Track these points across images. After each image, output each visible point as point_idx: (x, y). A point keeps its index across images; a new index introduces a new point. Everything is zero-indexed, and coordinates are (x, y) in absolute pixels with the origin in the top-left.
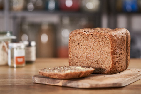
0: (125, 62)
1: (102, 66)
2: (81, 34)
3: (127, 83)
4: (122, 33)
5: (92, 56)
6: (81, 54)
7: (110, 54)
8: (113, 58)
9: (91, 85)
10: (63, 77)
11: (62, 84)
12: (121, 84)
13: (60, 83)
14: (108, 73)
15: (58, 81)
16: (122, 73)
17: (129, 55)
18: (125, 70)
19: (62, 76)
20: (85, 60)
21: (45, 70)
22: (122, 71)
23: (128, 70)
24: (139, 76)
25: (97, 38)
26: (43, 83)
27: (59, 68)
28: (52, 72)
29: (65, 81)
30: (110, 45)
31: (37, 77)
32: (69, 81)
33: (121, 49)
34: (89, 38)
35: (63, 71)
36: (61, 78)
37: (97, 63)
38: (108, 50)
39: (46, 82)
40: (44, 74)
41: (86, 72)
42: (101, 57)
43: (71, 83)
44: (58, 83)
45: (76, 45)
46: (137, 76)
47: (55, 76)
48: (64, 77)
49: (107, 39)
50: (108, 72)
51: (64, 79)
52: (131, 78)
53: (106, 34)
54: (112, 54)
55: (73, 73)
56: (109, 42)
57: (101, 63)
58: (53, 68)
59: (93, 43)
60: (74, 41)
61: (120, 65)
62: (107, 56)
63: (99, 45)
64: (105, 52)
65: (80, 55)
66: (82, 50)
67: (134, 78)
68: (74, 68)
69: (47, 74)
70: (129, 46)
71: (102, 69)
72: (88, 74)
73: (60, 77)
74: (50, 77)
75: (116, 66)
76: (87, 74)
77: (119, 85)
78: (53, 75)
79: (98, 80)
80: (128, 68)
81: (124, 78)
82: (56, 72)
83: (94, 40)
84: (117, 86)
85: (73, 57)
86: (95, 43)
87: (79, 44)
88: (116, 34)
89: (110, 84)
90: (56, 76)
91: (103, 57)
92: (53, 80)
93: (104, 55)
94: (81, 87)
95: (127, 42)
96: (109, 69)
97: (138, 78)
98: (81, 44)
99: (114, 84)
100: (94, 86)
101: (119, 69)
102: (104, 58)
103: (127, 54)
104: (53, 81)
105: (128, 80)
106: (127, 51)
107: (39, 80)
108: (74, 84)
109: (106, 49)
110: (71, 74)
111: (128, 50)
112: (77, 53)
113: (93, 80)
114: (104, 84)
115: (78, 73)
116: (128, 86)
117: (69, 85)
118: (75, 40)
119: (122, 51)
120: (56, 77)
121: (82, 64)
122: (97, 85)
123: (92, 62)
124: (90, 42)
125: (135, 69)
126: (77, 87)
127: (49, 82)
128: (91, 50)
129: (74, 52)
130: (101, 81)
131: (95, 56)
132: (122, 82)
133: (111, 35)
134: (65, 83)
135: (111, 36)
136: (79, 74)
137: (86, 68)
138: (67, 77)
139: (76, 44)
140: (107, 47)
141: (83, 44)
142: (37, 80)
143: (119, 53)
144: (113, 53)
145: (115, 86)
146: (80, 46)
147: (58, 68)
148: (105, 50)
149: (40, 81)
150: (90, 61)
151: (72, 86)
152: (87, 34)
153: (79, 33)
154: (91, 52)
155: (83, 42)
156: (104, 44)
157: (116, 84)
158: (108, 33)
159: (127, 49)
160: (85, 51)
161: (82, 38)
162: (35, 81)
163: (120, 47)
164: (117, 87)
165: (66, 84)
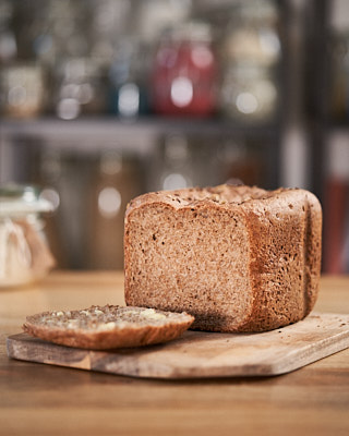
0: (301, 295)
1: (224, 307)
2: (159, 209)
3: (291, 363)
4: (291, 206)
5: (194, 276)
6: (160, 270)
7: (247, 270)
8: (257, 285)
9: (177, 369)
10: (92, 344)
11: (92, 364)
12: (269, 367)
13: (86, 362)
14: (242, 331)
15: (81, 354)
16: (286, 331)
17: (315, 273)
18: (302, 319)
19: (89, 340)
20: (174, 288)
21: (44, 320)
22: (291, 324)
23: (313, 317)
24: (339, 339)
25: (210, 220)
26: (36, 358)
27: (91, 311)
28: (60, 328)
29: (100, 355)
30: (248, 244)
31: (18, 340)
32: (112, 356)
33: (287, 256)
34: (185, 221)
35: (94, 325)
36: (86, 346)
37: (209, 299)
38: (241, 257)
39: (46, 356)
40: (38, 331)
41: (165, 327)
42: (219, 280)
43: (117, 361)
44: (80, 360)
45: (147, 243)
46: (334, 342)
47: (68, 340)
48: (95, 342)
49: (239, 224)
50: (241, 327)
51: (96, 350)
52: (309, 346)
53: (236, 208)
54: (253, 271)
55: (123, 331)
56: (246, 234)
57: (219, 297)
58: (69, 313)
59: (195, 235)
60: (139, 230)
61: (281, 304)
62: (237, 275)
63: (213, 242)
64: (234, 264)
65: (157, 273)
66: (164, 257)
67: (320, 348)
68: (134, 312)
69: (47, 334)
70: (314, 243)
71: (224, 318)
72: (171, 335)
73: (84, 342)
74: (55, 341)
75: (266, 310)
76: (167, 334)
77: (264, 370)
78: (62, 337)
79: (201, 353)
80: (311, 314)
81: (285, 348)
82: (72, 326)
83: (199, 226)
84: (258, 372)
85: (136, 279)
86: (201, 237)
87: (154, 238)
88: (269, 208)
89: (235, 368)
90: (73, 339)
91: (227, 281)
92: (65, 351)
93: (228, 272)
94: (145, 374)
95: (309, 233)
96: (245, 317)
97: (336, 347)
98: (161, 239)
99: (247, 367)
100: (185, 373)
101: (279, 317)
102: (231, 284)
103: (308, 268)
104: (65, 354)
105: (298, 354)
106: (307, 259)
107: (25, 350)
108: (124, 365)
109: (237, 254)
110: (115, 334)
111: (311, 258)
112: (147, 267)
113: (185, 352)
114: (218, 368)
115: (138, 331)
116: (294, 374)
117: (110, 367)
118: (144, 224)
119: (291, 260)
120: (72, 342)
121: (165, 300)
122: (193, 370)
123: (194, 294)
124: (187, 232)
125: (334, 316)
126: (134, 374)
127: (54, 358)
128: (190, 259)
129: (140, 262)
130: (210, 357)
131: (203, 277)
132: (275, 362)
133: (252, 214)
134: (98, 361)
135: (252, 217)
136: (141, 333)
137: (171, 314)
138: (104, 344)
139: (147, 238)
140: (239, 249)
141: (169, 238)
142: (19, 351)
143: (277, 267)
144: (258, 268)
145: (251, 372)
146: (159, 243)
147: (87, 313)
148: (233, 259)
149: (29, 353)
150: (187, 290)
151: (120, 372)
152: (177, 209)
153: (155, 205)
154: (192, 262)
155: (168, 233)
156: (229, 240)
157: (254, 367)
158: (243, 206)
159: (308, 253)
160: (172, 259)
161: (163, 221)
162: (13, 353)
163: (282, 248)
164: (258, 377)
165: (102, 366)
